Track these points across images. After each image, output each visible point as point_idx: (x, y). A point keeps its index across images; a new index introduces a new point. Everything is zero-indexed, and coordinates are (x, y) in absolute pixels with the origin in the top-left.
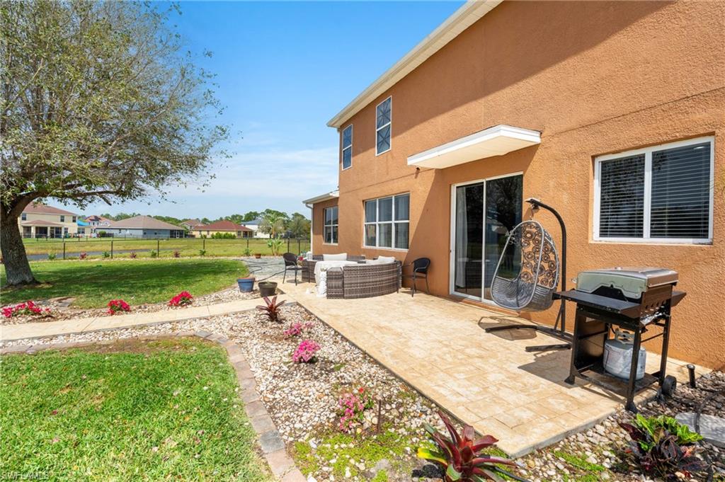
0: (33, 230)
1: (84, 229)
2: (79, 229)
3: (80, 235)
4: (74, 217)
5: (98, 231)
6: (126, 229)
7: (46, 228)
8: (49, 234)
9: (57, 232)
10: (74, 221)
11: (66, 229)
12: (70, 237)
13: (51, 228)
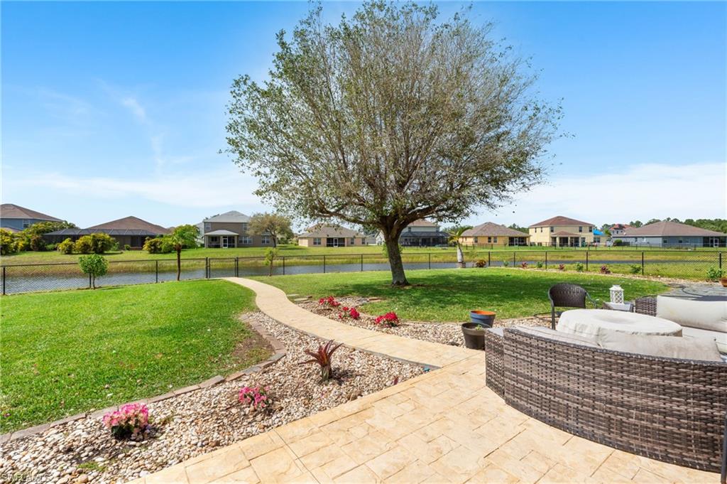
0: (558, 240)
1: (599, 238)
2: (595, 238)
3: (595, 244)
4: (591, 228)
5: (615, 240)
6: (643, 237)
7: (567, 238)
8: (569, 243)
9: (575, 242)
10: (591, 231)
11: (584, 238)
12: (586, 246)
13: (571, 238)
